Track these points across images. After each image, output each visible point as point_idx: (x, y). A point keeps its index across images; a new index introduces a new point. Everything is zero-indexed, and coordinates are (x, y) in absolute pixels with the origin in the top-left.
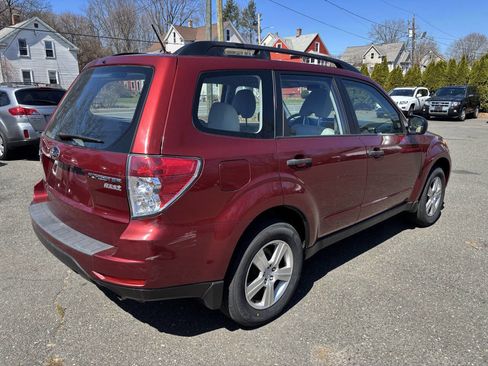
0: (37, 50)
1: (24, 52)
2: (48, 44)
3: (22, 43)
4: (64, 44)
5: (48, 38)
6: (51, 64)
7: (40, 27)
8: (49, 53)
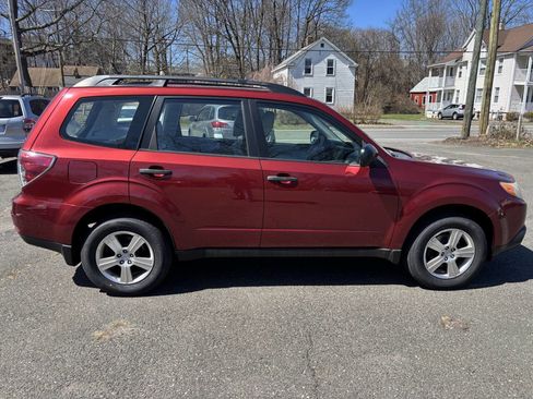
0: (320, 68)
1: (308, 71)
2: (330, 63)
3: (308, 62)
4: (344, 60)
5: (332, 57)
6: (330, 82)
7: (326, 47)
8: (330, 71)
